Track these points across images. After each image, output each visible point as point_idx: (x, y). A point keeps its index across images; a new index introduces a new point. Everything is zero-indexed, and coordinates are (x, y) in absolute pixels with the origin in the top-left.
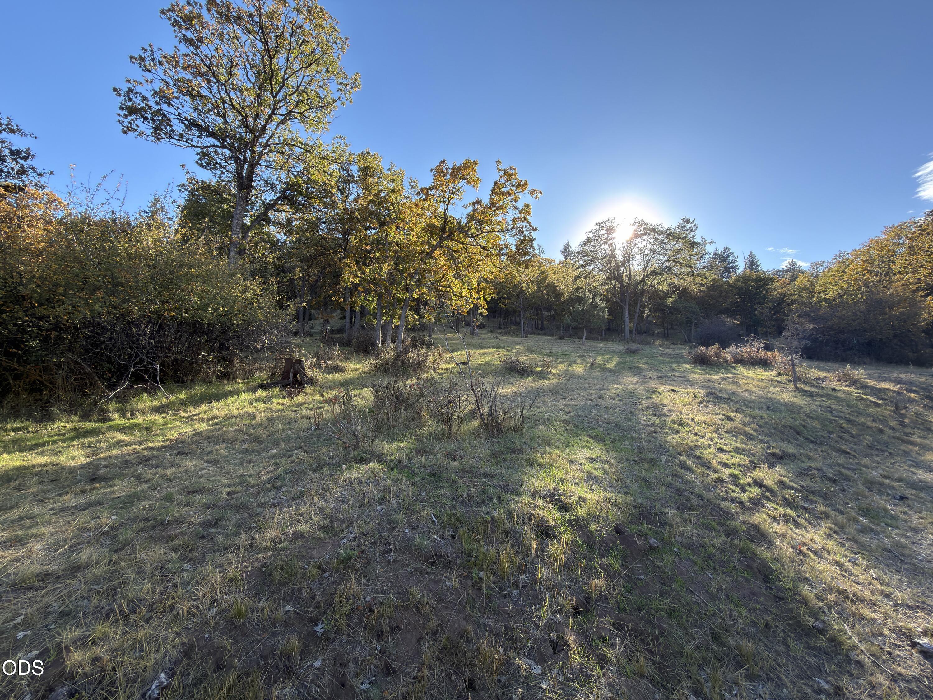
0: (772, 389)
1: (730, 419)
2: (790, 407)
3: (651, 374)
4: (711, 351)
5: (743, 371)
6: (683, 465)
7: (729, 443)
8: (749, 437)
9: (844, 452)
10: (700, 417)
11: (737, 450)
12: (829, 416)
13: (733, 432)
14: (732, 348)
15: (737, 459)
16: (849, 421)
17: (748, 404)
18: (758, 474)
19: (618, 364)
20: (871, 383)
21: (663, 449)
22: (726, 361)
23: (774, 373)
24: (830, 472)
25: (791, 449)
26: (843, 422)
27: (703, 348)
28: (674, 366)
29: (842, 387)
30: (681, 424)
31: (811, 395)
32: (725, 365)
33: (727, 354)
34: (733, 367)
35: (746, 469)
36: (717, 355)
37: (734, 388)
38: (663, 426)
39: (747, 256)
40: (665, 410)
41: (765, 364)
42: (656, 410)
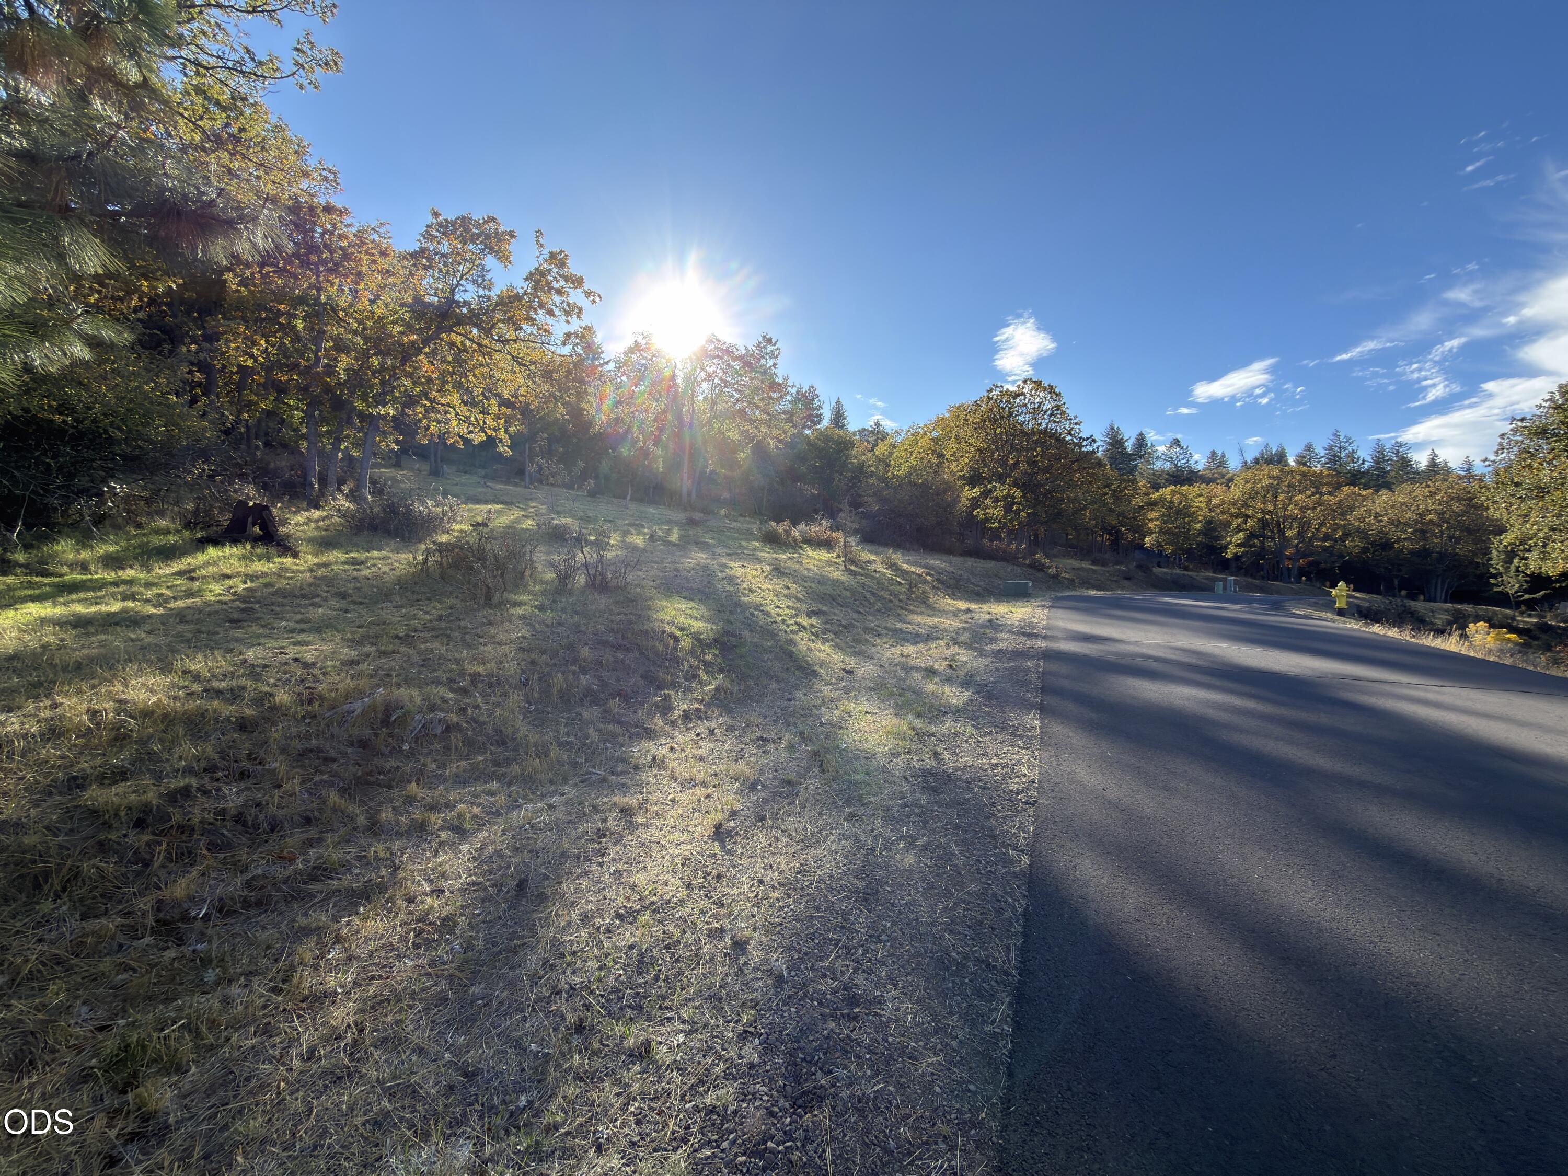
0: (827, 569)
1: (788, 588)
2: (836, 583)
3: (719, 550)
4: (781, 528)
5: (810, 551)
6: (752, 614)
7: (783, 603)
8: (799, 600)
9: (860, 613)
10: (765, 587)
11: (788, 607)
12: (861, 590)
13: (788, 597)
14: (802, 526)
15: (788, 611)
16: (873, 594)
17: (804, 579)
18: (798, 620)
19: (681, 537)
20: (905, 567)
21: (738, 604)
22: (795, 541)
23: (835, 555)
24: (844, 622)
25: (825, 609)
26: (868, 595)
27: (773, 524)
28: (744, 543)
29: (881, 569)
30: (751, 590)
31: (854, 574)
32: (794, 545)
33: (796, 533)
34: (801, 548)
35: (792, 617)
36: (787, 533)
37: (797, 566)
38: (737, 592)
39: (833, 404)
40: (738, 580)
41: (828, 544)
42: (731, 579)
